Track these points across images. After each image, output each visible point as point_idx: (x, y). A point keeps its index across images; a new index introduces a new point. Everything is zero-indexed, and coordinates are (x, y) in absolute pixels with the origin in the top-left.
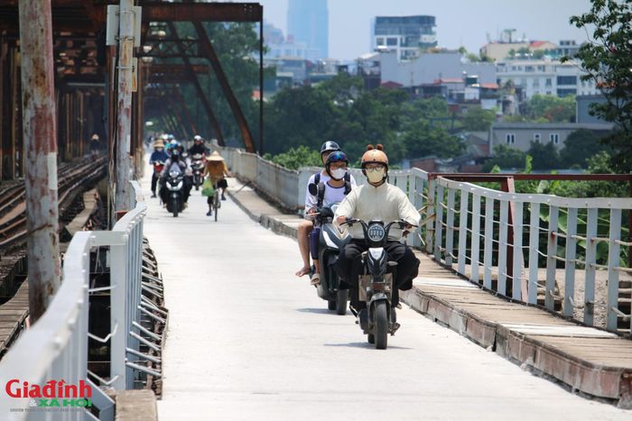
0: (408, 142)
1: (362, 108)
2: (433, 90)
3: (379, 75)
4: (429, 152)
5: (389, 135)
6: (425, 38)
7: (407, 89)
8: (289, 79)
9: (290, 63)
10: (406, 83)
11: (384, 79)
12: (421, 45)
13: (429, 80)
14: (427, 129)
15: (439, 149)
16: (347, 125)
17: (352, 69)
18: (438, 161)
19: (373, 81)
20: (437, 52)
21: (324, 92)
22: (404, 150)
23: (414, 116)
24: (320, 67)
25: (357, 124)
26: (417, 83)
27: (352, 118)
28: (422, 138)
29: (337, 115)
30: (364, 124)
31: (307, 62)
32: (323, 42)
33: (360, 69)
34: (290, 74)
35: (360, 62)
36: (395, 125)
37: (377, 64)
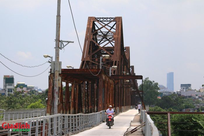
0: (185, 106)
1: (177, 100)
2: (190, 97)
3: (181, 94)
4: (189, 108)
5: (182, 104)
6: (189, 88)
7: (186, 97)
8: (165, 95)
9: (166, 92)
10: (186, 96)
11: (182, 95)
12: (189, 89)
13: (190, 95)
14: (188, 103)
15: (190, 107)
16: (174, 103)
17: (176, 93)
18: (190, 109)
19: (180, 95)
20: (191, 90)
21: (170, 97)
22: (184, 107)
23: (186, 101)
24: (171, 93)
25: (176, 102)
26: (187, 96)
27: (175, 101)
28: (187, 105)
29: (172, 101)
30: (177, 103)
31: (169, 92)
32: (173, 89)
33: (177, 93)
34: (165, 94)
35: (177, 92)
36: (183, 103)
37: (180, 92)
